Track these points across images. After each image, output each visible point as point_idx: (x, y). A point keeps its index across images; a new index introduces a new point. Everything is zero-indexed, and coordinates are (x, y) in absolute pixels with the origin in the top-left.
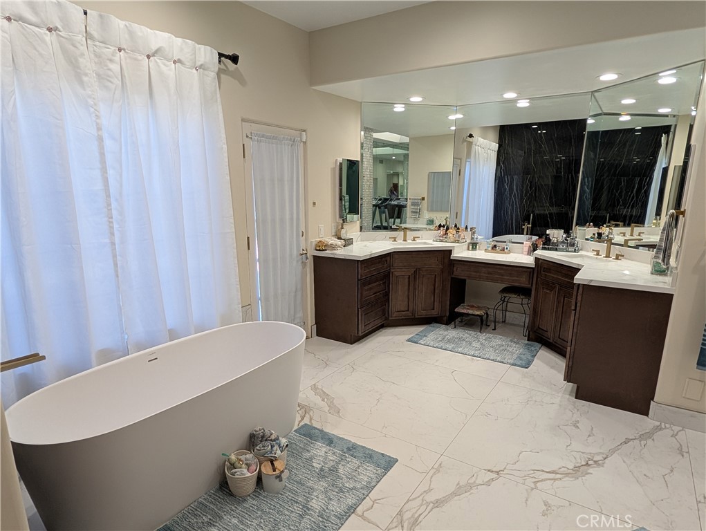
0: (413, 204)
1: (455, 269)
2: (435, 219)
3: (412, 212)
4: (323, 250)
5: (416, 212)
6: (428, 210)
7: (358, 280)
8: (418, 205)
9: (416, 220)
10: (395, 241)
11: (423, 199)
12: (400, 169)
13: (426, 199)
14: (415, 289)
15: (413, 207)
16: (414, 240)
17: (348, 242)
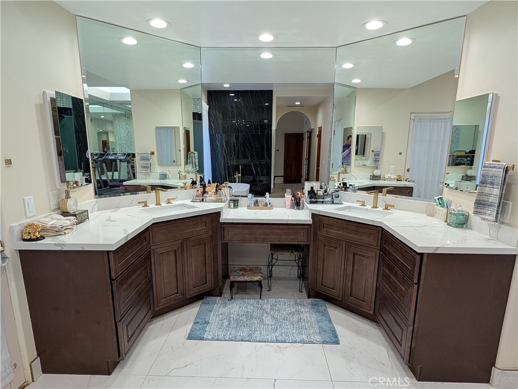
0: (143, 159)
1: (226, 233)
2: (168, 173)
3: (142, 167)
4: (37, 239)
5: (147, 167)
6: (159, 165)
7: (111, 280)
8: (148, 160)
9: (147, 174)
10: (146, 205)
11: (153, 153)
12: (109, 128)
13: (155, 153)
14: (183, 265)
15: (142, 162)
16: (169, 203)
17: (81, 217)
